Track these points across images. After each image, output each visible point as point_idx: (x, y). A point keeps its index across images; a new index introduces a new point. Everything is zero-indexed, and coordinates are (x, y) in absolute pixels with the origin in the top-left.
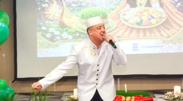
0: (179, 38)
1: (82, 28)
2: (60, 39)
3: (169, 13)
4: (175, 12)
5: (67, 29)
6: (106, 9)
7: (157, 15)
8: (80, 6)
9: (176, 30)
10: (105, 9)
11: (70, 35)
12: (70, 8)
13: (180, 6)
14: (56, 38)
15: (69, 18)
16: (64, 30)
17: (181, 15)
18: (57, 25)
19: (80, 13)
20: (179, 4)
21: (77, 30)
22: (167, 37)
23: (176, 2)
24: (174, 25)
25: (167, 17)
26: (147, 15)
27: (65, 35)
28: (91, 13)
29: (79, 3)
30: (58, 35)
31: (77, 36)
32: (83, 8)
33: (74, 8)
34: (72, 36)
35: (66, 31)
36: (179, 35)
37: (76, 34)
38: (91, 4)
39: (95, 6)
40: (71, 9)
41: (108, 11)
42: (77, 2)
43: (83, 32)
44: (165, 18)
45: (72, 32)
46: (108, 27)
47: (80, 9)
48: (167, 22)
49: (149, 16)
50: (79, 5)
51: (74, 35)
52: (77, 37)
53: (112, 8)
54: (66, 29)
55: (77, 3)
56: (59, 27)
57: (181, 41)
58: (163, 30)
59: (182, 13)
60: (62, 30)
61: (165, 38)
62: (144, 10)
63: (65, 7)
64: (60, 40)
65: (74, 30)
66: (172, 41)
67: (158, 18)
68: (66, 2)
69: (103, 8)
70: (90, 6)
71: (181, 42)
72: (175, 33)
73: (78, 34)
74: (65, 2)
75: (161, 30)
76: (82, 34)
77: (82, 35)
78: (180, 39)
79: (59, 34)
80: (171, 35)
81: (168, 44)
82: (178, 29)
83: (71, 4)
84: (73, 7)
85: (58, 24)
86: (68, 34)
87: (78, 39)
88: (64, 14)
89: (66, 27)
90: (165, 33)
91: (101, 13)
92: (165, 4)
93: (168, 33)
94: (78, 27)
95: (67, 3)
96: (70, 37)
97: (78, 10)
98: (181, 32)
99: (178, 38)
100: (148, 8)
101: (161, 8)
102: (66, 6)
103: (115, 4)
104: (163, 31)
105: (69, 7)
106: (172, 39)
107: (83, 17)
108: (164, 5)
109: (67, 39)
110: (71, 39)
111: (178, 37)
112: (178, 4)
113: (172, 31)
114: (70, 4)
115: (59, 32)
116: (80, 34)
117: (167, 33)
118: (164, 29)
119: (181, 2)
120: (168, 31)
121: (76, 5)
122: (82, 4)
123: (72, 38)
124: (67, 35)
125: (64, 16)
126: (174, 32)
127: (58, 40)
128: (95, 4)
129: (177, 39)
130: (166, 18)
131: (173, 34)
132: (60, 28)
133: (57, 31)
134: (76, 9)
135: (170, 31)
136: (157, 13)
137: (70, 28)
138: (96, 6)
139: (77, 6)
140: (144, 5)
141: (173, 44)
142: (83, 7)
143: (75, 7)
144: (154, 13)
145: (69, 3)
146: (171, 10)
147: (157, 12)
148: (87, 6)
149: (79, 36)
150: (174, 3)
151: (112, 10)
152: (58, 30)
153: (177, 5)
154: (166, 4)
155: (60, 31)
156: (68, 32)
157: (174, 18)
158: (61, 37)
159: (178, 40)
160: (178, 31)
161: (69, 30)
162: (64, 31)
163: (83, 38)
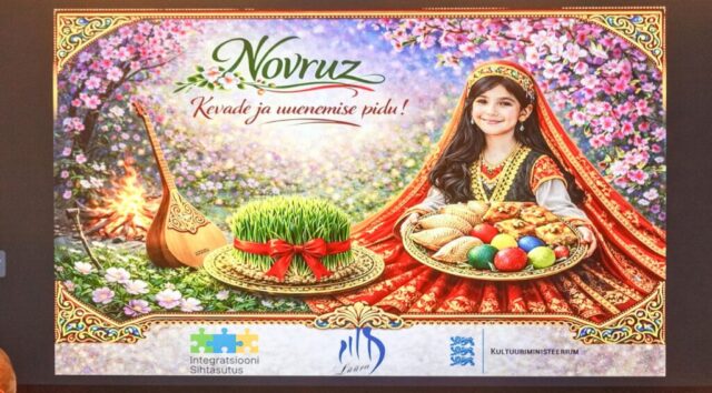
0: (648, 323)
1: (240, 274)
2: (150, 309)
3: (609, 226)
4: (634, 224)
5: (178, 272)
6: (342, 205)
7: (556, 232)
8: (234, 190)
9: (637, 290)
10: (337, 203)
11: (192, 296)
12: (196, 195)
13: (653, 203)
14: (133, 306)
15: (188, 231)
16: (168, 278)
17: (658, 236)
18: (140, 260)
19: (235, 218)
20: (652, 194)
21: (221, 278)
22: (598, 317)
23: (637, 186)
24: (629, 272)
25: (599, 242)
26: (516, 233)
27: (169, 295)
28: (280, 218)
29: (233, 178)
30: (140, 297)
31: (218, 301)
32: (246, 199)
33: (209, 196)
34: (199, 302)
35: (176, 281)
36: (647, 312)
37: (217, 293)
38: (282, 184)
39: (298, 191)
40: (198, 199)
41: (350, 213)
42: (222, 174)
43: (245, 286)
44: (589, 244)
45: (200, 286)
46: (348, 270)
47: (232, 202)
48: (598, 260)
49: (522, 236)
50: (230, 184)
51: (208, 297)
52: (219, 304)
53: (366, 202)
54: (174, 273)
55: (222, 180)
56: (147, 266)
57: (655, 335)
58: (580, 290)
59: (662, 228)
60: (156, 277)
61: (590, 319)
62: (503, 212)
63: (174, 192)
64: (150, 313)
65: (207, 279)
66: (618, 333)
67: (561, 244)
68: (178, 175)
69: (330, 199)
70: (276, 190)
71: (654, 338)
72: (632, 303)
73: (223, 295)
74: (174, 172)
75: (573, 291)
76: (239, 296)
77: (240, 299)
78: (653, 327)
79: (147, 291)
80: (613, 310)
81: (600, 342)
82: (647, 287)
83: (198, 179)
84: (203, 193)
85: (144, 252)
86: (183, 294)
87: (225, 311)
88: (169, 216)
89: (177, 264)
90: (589, 301)
91: (321, 217)
92: (590, 191)
93: (603, 302)
94: (225, 267)
95: (181, 178)
96: (192, 304)
97: (225, 205)
98: (656, 300)
99: (641, 322)
100: (518, 205)
101: (576, 209)
102: (178, 187)
103: (381, 188)
104: (582, 296)
105: (189, 193)
106: (619, 326)
107: (245, 231)
108: (589, 195)
109: (177, 310)
110: (194, 312)
111: (645, 318)
112: (646, 195)
113: (619, 295)
114: (193, 182)
115: (146, 284)
116: (231, 295)
117: (595, 303)
118: (583, 285)
119: (658, 188)
120: (603, 295)
121: (220, 186)
122: (243, 184)
123: (201, 308)
124: (177, 295)
125: (167, 224)
126: (626, 299)
127: (140, 315)
128: (296, 185)
129: (640, 326)
130: (594, 246)
131: (622, 308)
132: (151, 271)
133: (138, 282)
134: (219, 201)
135: (609, 293)
136: (557, 225)
137: (193, 270)
138: (303, 191)
139: (222, 191)
140: (504, 193)
141: (622, 343)
142: (247, 193)
143: (212, 192)
144: (544, 224)
145: (191, 178)
146: (616, 214)
147: (557, 221)
148: (264, 191)
149: (229, 303)
150: (629, 191)
151: (370, 208)
152: (140, 277)
153: (642, 197)
154: (598, 193)
155: (149, 279)
156: (182, 286)
157: (630, 249)
158: (156, 303)
159: (643, 329)
160: (644, 295)
161: (188, 279)
162: (165, 281)
163: (245, 311)
